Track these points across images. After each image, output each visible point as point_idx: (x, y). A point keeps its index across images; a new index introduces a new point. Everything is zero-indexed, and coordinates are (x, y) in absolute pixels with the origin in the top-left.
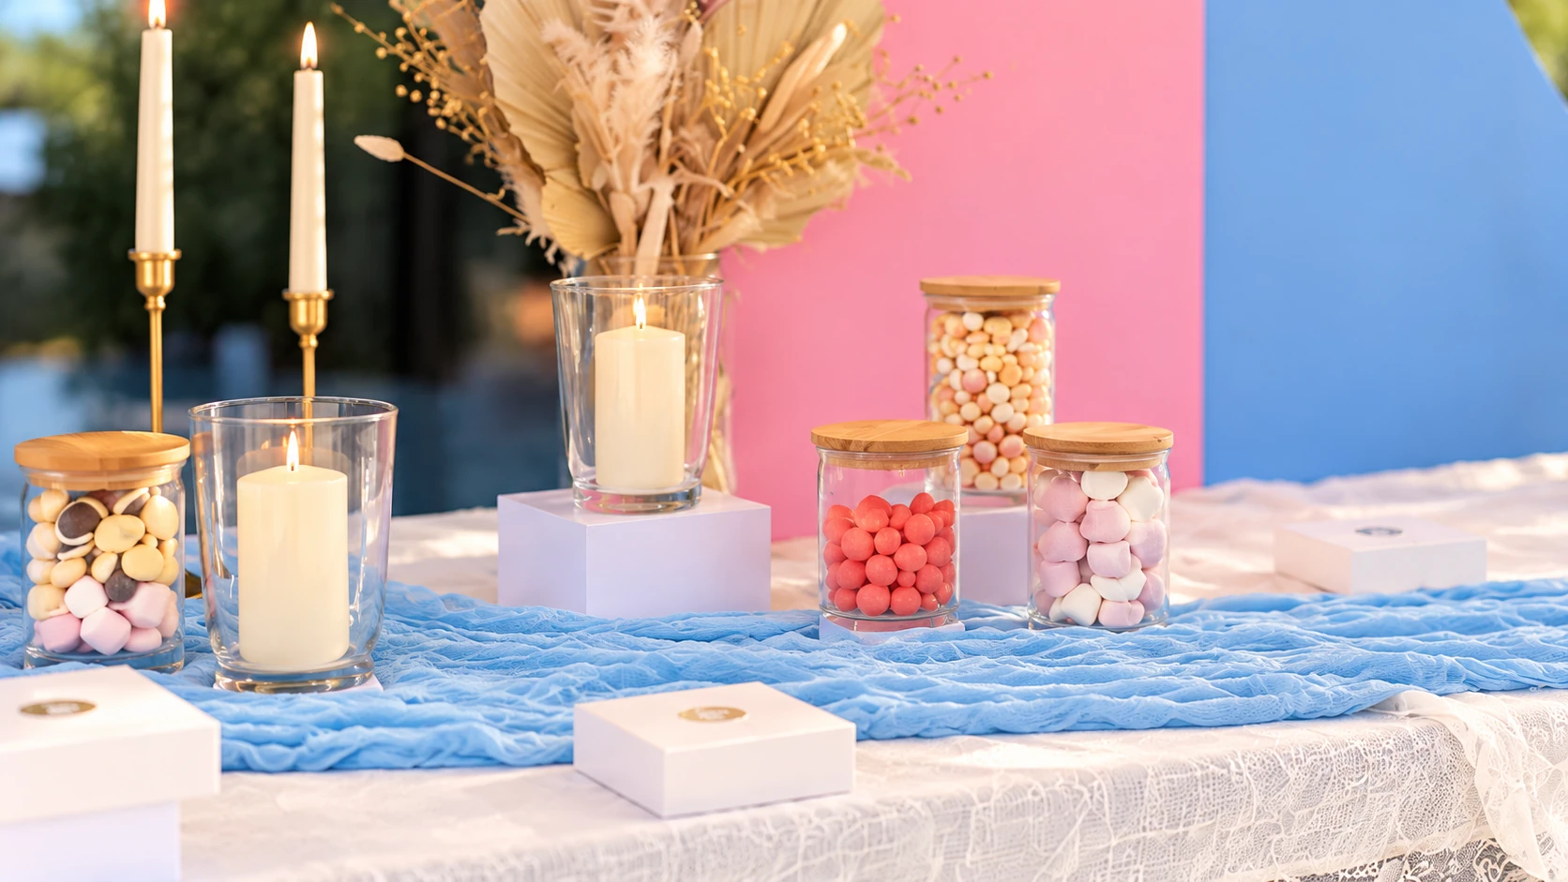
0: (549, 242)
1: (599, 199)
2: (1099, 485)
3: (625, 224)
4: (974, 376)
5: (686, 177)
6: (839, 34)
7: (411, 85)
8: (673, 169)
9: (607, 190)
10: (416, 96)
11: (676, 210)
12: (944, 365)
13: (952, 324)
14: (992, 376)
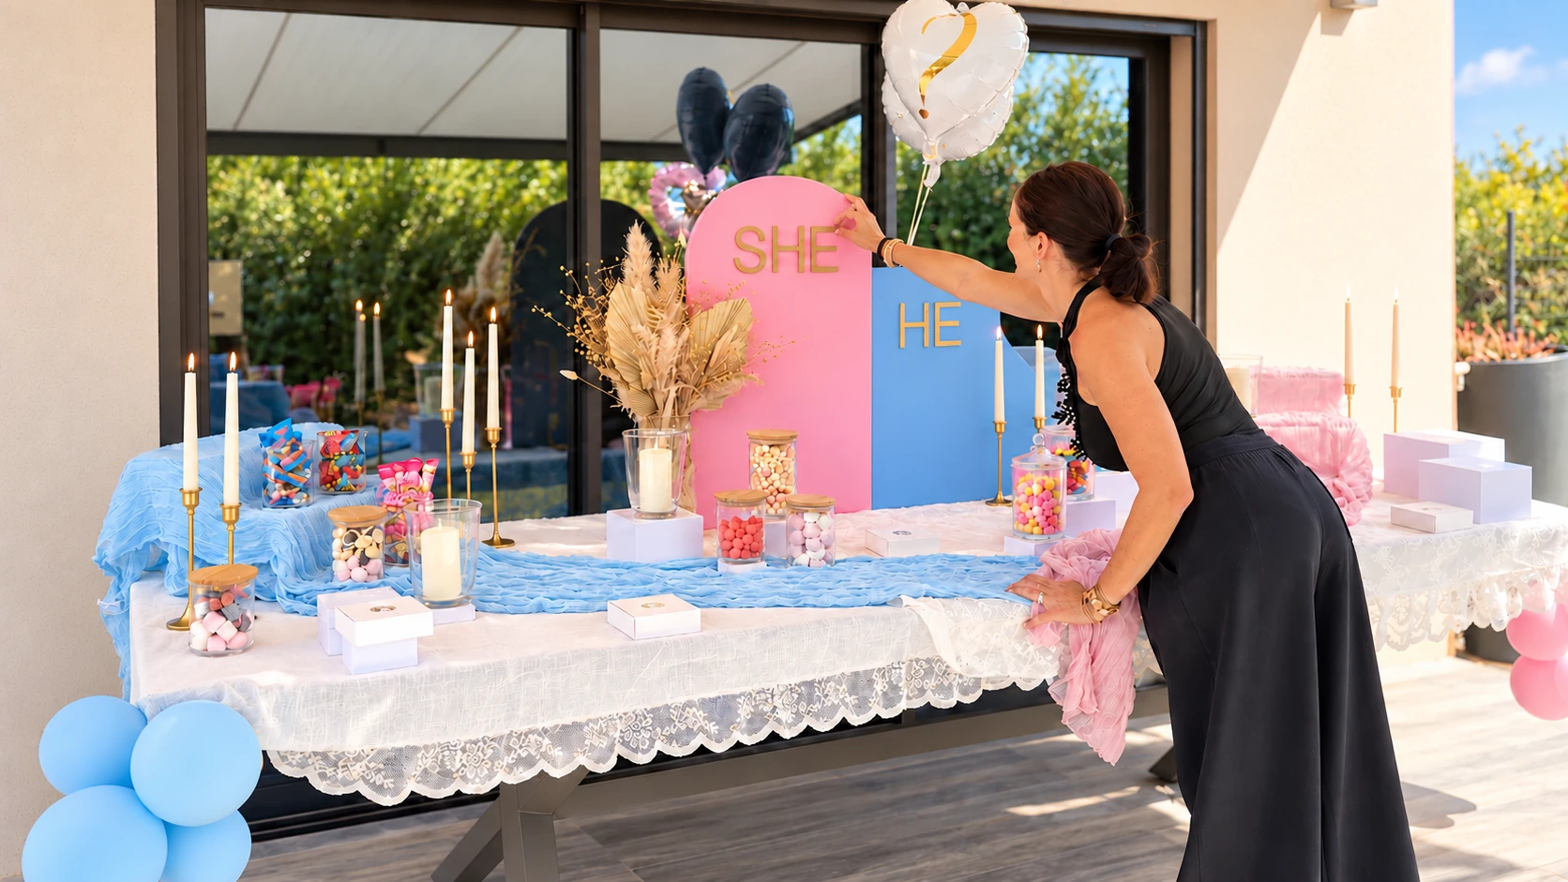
0: (630, 409)
1: (650, 393)
2: (809, 518)
3: (660, 404)
4: (766, 469)
5: (681, 385)
6: (735, 328)
7: (580, 349)
8: (677, 381)
9: (652, 390)
10: (582, 353)
11: (677, 397)
12: (756, 466)
13: (758, 448)
14: (773, 471)
